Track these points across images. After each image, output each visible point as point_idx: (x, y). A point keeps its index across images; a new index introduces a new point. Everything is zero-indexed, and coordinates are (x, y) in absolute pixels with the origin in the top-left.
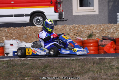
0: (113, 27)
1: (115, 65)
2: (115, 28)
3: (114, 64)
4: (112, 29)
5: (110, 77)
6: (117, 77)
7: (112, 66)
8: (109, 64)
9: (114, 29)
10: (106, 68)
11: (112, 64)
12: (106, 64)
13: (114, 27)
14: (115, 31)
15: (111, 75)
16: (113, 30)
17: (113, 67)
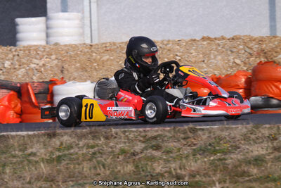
0: (11, 56)
1: (38, 154)
2: (16, 58)
3: (34, 150)
4: (8, 60)
5: (29, 183)
6: (49, 184)
7: (30, 155)
8: (20, 150)
9: (13, 59)
10: (15, 160)
11: (30, 151)
12: (15, 151)
13: (14, 56)
14: (17, 66)
15: (31, 178)
16: (12, 64)
17: (32, 158)
